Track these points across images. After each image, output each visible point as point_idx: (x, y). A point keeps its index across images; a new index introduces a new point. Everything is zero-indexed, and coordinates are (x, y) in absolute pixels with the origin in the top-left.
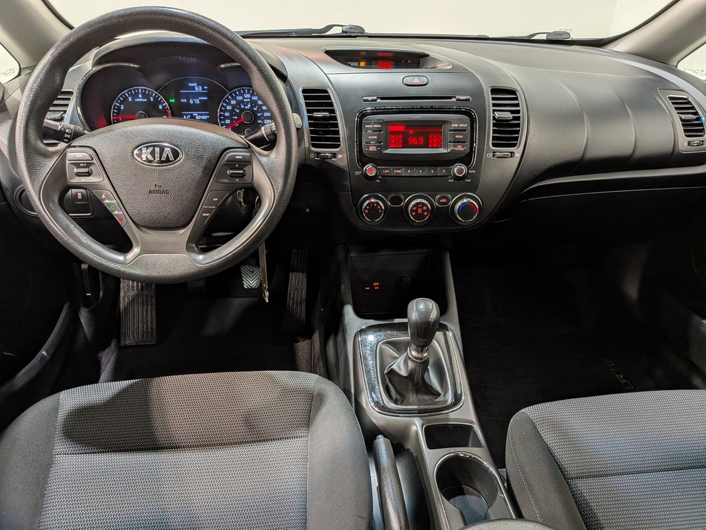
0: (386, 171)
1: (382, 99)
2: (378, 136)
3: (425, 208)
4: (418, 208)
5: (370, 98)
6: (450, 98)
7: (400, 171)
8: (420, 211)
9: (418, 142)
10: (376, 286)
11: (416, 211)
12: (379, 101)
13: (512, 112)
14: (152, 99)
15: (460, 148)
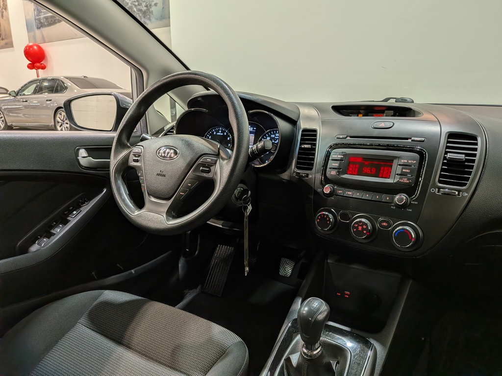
0: (340, 192)
1: (351, 137)
2: (340, 164)
3: (365, 227)
4: (359, 225)
5: (341, 137)
6: (407, 139)
7: (351, 193)
8: (360, 228)
9: (371, 171)
10: (347, 295)
11: (357, 228)
12: (348, 138)
13: (467, 155)
14: (225, 134)
15: (405, 180)
